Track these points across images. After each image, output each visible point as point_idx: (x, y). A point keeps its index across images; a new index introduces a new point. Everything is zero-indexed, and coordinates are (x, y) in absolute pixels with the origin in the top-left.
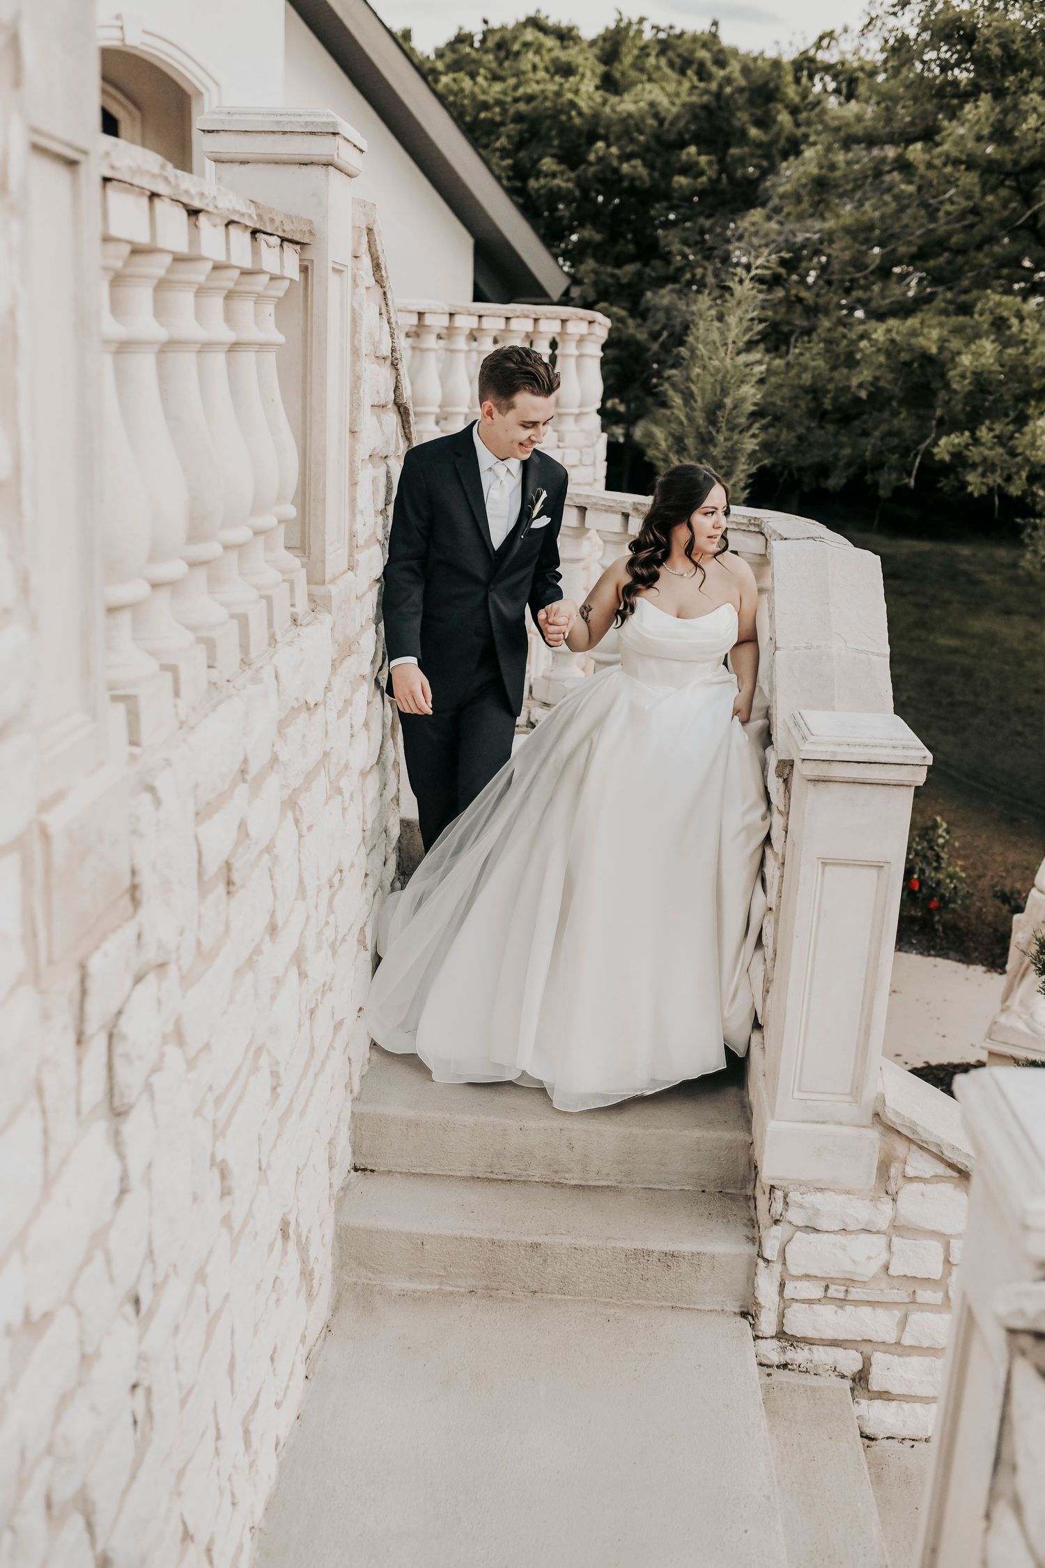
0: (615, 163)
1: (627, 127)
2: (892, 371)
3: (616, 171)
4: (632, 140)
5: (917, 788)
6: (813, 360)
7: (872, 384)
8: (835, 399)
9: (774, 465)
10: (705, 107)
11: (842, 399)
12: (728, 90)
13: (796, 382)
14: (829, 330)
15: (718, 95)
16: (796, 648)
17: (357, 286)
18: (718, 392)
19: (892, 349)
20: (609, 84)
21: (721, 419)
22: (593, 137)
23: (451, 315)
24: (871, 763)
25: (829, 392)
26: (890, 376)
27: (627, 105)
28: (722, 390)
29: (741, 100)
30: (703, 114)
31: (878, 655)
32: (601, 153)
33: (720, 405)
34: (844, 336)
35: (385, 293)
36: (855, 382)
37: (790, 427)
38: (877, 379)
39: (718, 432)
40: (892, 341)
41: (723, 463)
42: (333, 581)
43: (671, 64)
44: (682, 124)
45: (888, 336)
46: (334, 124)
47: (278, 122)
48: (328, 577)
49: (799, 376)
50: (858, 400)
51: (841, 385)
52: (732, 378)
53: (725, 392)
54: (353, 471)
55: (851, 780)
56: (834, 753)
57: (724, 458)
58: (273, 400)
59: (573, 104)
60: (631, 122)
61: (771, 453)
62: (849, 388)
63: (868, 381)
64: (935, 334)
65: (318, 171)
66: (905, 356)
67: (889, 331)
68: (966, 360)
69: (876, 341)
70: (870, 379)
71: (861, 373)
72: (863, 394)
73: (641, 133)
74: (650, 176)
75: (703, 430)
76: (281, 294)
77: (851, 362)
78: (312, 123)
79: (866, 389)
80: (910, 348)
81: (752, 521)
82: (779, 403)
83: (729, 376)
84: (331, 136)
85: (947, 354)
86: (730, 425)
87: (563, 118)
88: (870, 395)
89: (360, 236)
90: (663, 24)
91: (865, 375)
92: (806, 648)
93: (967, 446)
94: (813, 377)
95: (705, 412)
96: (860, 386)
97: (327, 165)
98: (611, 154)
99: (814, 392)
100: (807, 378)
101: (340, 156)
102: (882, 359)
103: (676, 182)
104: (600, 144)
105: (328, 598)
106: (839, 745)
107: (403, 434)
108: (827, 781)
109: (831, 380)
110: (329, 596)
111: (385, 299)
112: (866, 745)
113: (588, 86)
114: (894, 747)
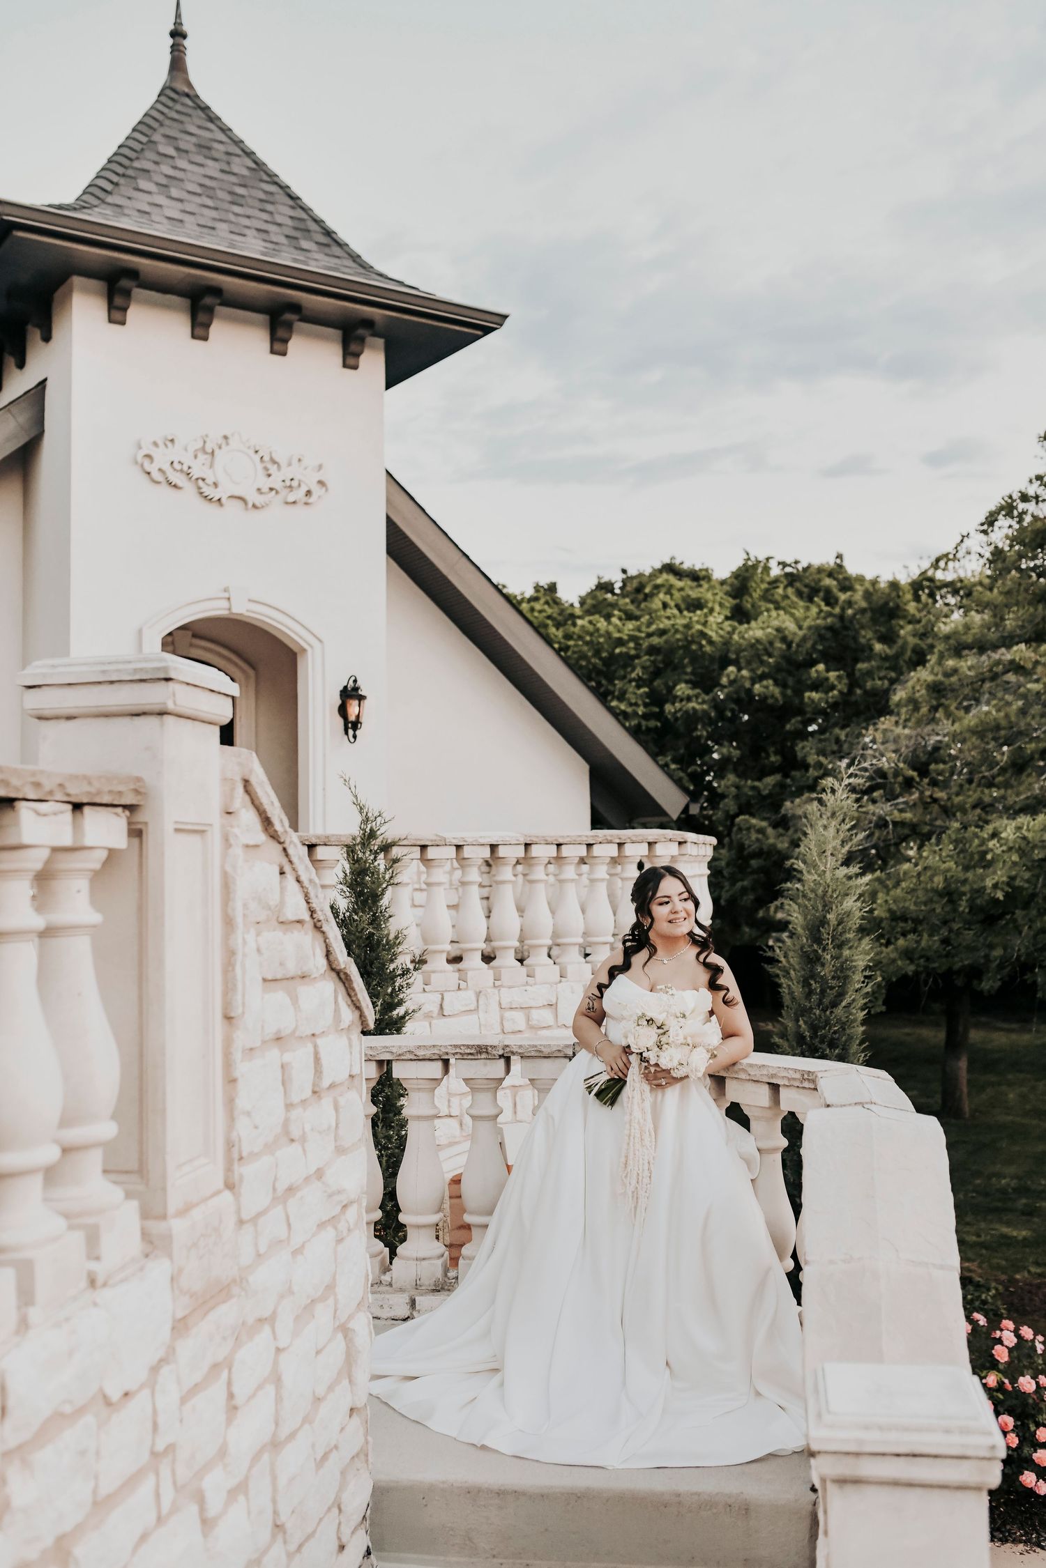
0: (747, 685)
1: (758, 651)
2: (1028, 869)
3: (749, 692)
4: (762, 662)
5: (991, 1493)
6: (944, 862)
7: (1008, 884)
8: (971, 901)
9: (916, 973)
10: (830, 628)
11: (978, 901)
12: (850, 612)
13: (929, 886)
14: (958, 830)
15: (841, 617)
16: (832, 1262)
17: (230, 846)
18: (820, 908)
19: (1024, 846)
20: (740, 615)
21: (825, 936)
22: (725, 662)
23: (527, 845)
25: (964, 894)
26: (1027, 875)
27: (755, 631)
28: (825, 906)
29: (865, 619)
30: (829, 635)
31: (942, 1267)
32: (732, 677)
33: (823, 922)
34: (976, 836)
35: (285, 849)
36: (989, 883)
37: (933, 931)
38: (1012, 878)
39: (824, 950)
40: (1024, 838)
41: (833, 983)
43: (800, 594)
44: (809, 644)
45: (1018, 834)
46: (165, 669)
49: (930, 879)
50: (995, 901)
51: (975, 886)
52: (834, 891)
53: (827, 907)
55: (890, 1480)
56: (861, 1442)
57: (833, 978)
58: (80, 994)
59: (703, 634)
60: (760, 647)
61: (912, 960)
62: (984, 888)
63: (1003, 882)
65: (153, 721)
66: (1039, 854)
67: (1019, 828)
69: (1007, 840)
70: (1005, 879)
71: (995, 873)
72: (1000, 895)
73: (770, 656)
74: (783, 694)
75: (807, 949)
76: (98, 866)
77: (983, 861)
79: (1002, 890)
82: (912, 907)
83: (830, 892)
84: (163, 683)
86: (837, 942)
87: (694, 647)
88: (1007, 895)
89: (233, 790)
90: (789, 560)
91: (999, 875)
92: (844, 1261)
94: (946, 879)
95: (809, 930)
96: (995, 886)
97: (161, 714)
98: (743, 677)
99: (950, 894)
100: (939, 881)
101: (178, 702)
102: (1015, 858)
103: (809, 698)
104: (731, 669)
105: (168, 1238)
106: (867, 1428)
107: (350, 1002)
108: (857, 1481)
109: (965, 881)
110: (170, 1236)
111: (287, 855)
112: (906, 1429)
113: (717, 618)
114: (947, 1431)
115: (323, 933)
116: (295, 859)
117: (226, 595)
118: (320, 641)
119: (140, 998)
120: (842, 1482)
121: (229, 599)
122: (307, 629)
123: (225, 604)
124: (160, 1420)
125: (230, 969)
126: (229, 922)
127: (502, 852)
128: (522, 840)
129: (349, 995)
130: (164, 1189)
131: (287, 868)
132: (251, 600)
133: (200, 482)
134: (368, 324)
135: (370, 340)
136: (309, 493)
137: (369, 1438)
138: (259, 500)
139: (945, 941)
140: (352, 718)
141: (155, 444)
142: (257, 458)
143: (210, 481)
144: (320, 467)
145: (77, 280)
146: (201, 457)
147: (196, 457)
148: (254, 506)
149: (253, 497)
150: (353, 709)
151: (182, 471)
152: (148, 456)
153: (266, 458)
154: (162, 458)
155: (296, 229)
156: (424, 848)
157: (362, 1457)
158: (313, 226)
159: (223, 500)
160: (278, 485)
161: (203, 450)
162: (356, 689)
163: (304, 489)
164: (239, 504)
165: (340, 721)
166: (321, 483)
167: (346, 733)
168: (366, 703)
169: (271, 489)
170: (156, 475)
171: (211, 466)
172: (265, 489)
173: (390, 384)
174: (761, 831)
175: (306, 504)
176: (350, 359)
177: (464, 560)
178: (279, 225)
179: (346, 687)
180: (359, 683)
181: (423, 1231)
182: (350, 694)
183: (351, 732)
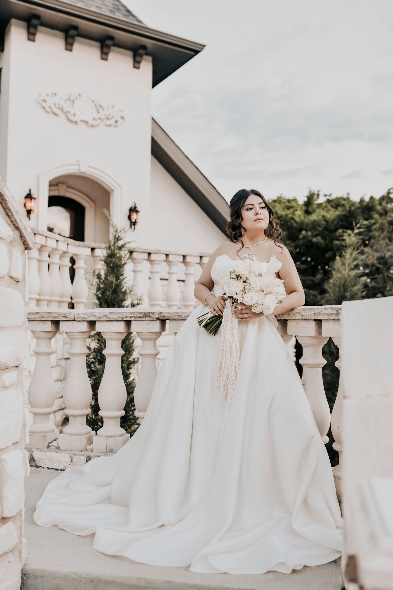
0: (310, 238)
1: (315, 225)
3: (310, 241)
4: (317, 230)
10: (345, 216)
12: (353, 208)
15: (349, 211)
20: (308, 212)
22: (301, 230)
27: (313, 217)
29: (359, 212)
30: (344, 218)
32: (304, 235)
43: (332, 207)
44: (336, 222)
59: (292, 219)
60: (316, 223)
73: (319, 226)
74: (325, 243)
87: (289, 224)
98: (309, 235)
103: (336, 244)
104: (304, 232)
113: (299, 213)
117: (78, 163)
118: (120, 186)
121: (79, 165)
122: (115, 181)
123: (77, 167)
132: (89, 167)
133: (68, 114)
134: (144, 47)
135: (145, 57)
136: (116, 122)
138: (94, 123)
140: (133, 220)
141: (48, 95)
142: (93, 105)
143: (72, 112)
144: (122, 111)
145: (13, 21)
146: (68, 103)
147: (66, 102)
148: (92, 126)
149: (91, 122)
150: (134, 216)
151: (59, 108)
152: (44, 101)
153: (98, 105)
154: (50, 102)
155: (114, 8)
156: (149, 254)
158: (121, 8)
159: (78, 122)
160: (103, 117)
161: (69, 99)
162: (135, 208)
163: (114, 120)
164: (85, 124)
165: (128, 222)
166: (122, 118)
167: (131, 227)
168: (140, 214)
169: (99, 119)
170: (48, 110)
171: (73, 106)
172: (97, 118)
174: (314, 295)
175: (116, 126)
176: (136, 64)
177: (187, 159)
178: (107, 6)
179: (131, 208)
180: (137, 206)
181: (112, 420)
182: (133, 210)
183: (133, 226)
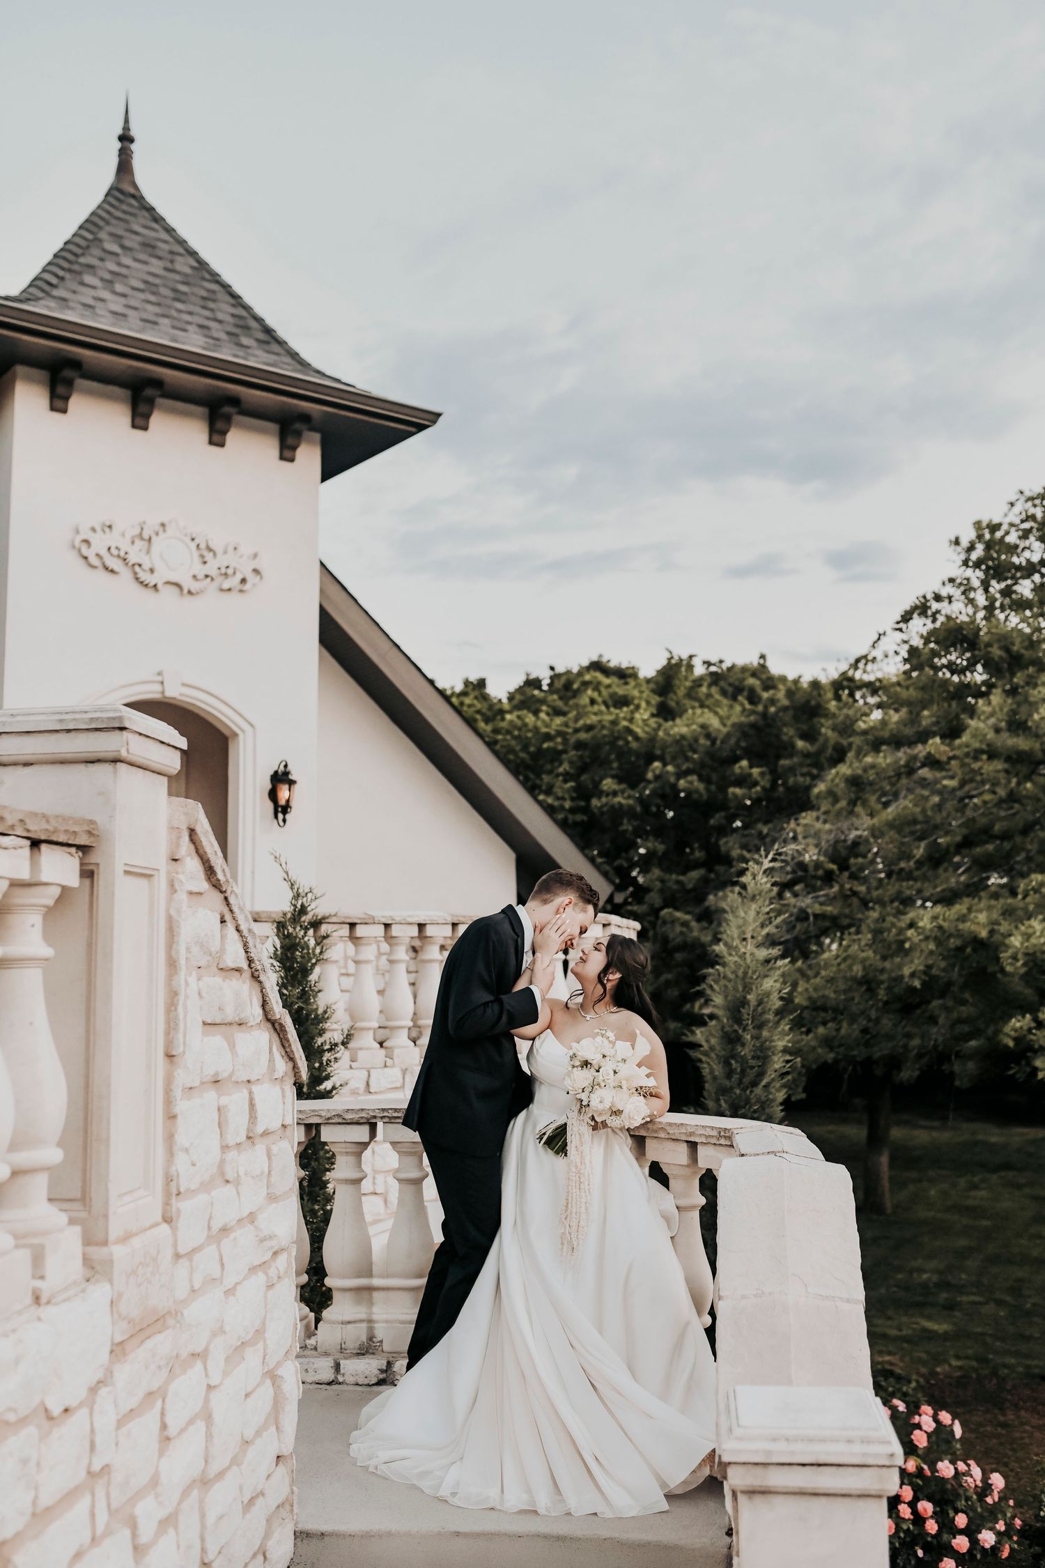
0: (672, 779)
1: (683, 746)
2: (944, 958)
3: (675, 789)
4: (687, 759)
5: (890, 1499)
6: (863, 951)
7: (925, 973)
8: (889, 989)
9: (836, 1061)
10: (753, 726)
11: (896, 990)
12: (772, 709)
13: (848, 975)
14: (877, 921)
15: (765, 715)
16: (744, 1297)
17: (176, 891)
18: (740, 988)
19: (940, 935)
20: (666, 712)
21: (746, 1016)
22: (650, 758)
23: (454, 925)
24: (820, 1465)
25: (882, 982)
26: (943, 964)
27: (680, 728)
28: (745, 987)
29: (788, 717)
30: (752, 732)
31: (848, 1301)
32: (657, 772)
33: (744, 1002)
34: (893, 925)
35: (226, 898)
36: (907, 971)
37: (853, 1019)
38: (929, 967)
39: (744, 1030)
40: (940, 928)
41: (752, 1062)
42: (125, 1238)
43: (724, 693)
44: (733, 741)
45: (934, 924)
46: (120, 719)
47: (61, 721)
48: (112, 1236)
49: (850, 967)
50: (913, 990)
51: (893, 975)
52: (754, 972)
53: (747, 988)
54: (168, 1101)
55: (797, 1490)
56: (769, 1453)
57: (753, 1058)
58: (31, 1024)
59: (629, 731)
60: (685, 743)
61: (831, 1049)
62: (902, 977)
63: (920, 971)
64: (982, 917)
65: (106, 768)
66: (953, 943)
68: (1016, 941)
69: (923, 928)
70: (921, 968)
71: (912, 962)
72: (917, 984)
73: (695, 751)
74: (707, 790)
75: (727, 1029)
76: (51, 902)
77: (899, 949)
78: (97, 719)
79: (919, 978)
80: (959, 934)
81: (722, 1134)
82: (832, 995)
83: (750, 972)
84: (117, 732)
85: (996, 937)
86: (756, 1022)
87: (621, 743)
88: (924, 984)
89: (179, 838)
90: (714, 660)
91: (917, 963)
92: (755, 1296)
93: (1030, 1030)
94: (864, 968)
95: (729, 1010)
96: (913, 975)
97: (115, 761)
98: (668, 772)
99: (868, 983)
100: (858, 970)
101: (131, 751)
102: (932, 946)
103: (733, 794)
104: (657, 764)
105: (110, 1262)
106: (774, 1440)
107: (283, 1053)
108: (765, 1492)
109: (882, 971)
110: (112, 1261)
111: (228, 904)
112: (811, 1440)
113: (643, 714)
114: (849, 1441)
115: (260, 982)
116: (235, 909)
117: (160, 678)
118: (252, 726)
119: (88, 1031)
120: (752, 1492)
121: (162, 683)
122: (241, 715)
123: (158, 688)
124: (98, 1440)
125: (173, 1008)
126: (172, 964)
127: (430, 931)
128: (450, 920)
129: (283, 1046)
130: (106, 1216)
131: (228, 917)
132: (184, 685)
133: (137, 568)
134: (305, 418)
135: (308, 434)
136: (243, 581)
137: (295, 1488)
138: (194, 586)
139: (865, 1031)
140: (282, 802)
141: (93, 530)
142: (193, 545)
143: (147, 566)
144: (255, 556)
145: (20, 369)
146: (139, 543)
147: (133, 543)
148: (190, 592)
149: (188, 584)
150: (284, 794)
151: (119, 556)
152: (86, 542)
153: (203, 546)
154: (99, 544)
155: (237, 326)
156: (352, 926)
157: (288, 1507)
158: (253, 324)
159: (159, 586)
160: (214, 573)
161: (141, 536)
162: (286, 773)
163: (239, 577)
164: (175, 590)
165: (270, 805)
166: (256, 571)
167: (276, 817)
168: (296, 788)
169: (207, 576)
170: (94, 560)
171: (148, 552)
172: (201, 576)
173: (326, 476)
174: (685, 924)
175: (241, 591)
176: (287, 452)
177: (395, 650)
178: (220, 322)
179: (276, 772)
180: (290, 768)
181: (348, 1294)
182: (281, 778)
183: (280, 816)
